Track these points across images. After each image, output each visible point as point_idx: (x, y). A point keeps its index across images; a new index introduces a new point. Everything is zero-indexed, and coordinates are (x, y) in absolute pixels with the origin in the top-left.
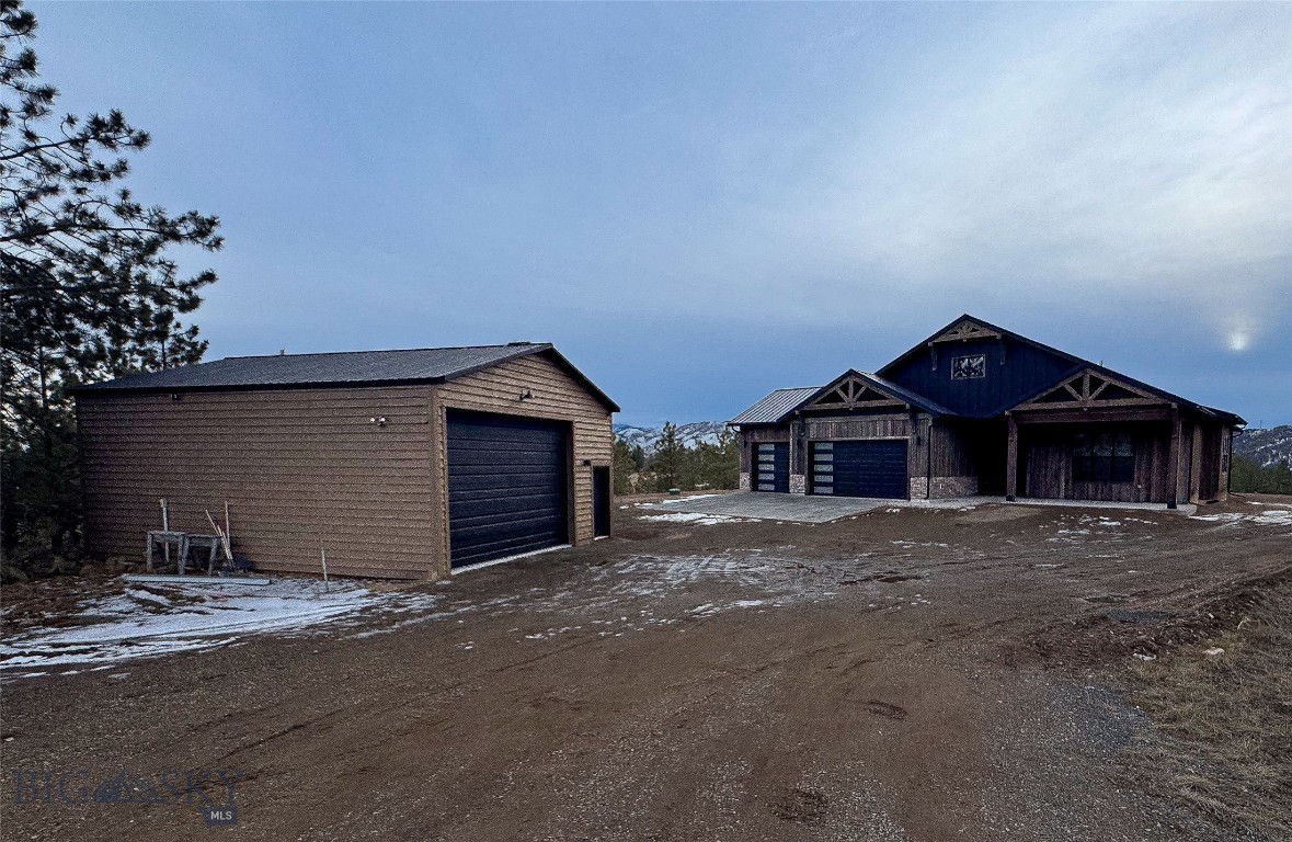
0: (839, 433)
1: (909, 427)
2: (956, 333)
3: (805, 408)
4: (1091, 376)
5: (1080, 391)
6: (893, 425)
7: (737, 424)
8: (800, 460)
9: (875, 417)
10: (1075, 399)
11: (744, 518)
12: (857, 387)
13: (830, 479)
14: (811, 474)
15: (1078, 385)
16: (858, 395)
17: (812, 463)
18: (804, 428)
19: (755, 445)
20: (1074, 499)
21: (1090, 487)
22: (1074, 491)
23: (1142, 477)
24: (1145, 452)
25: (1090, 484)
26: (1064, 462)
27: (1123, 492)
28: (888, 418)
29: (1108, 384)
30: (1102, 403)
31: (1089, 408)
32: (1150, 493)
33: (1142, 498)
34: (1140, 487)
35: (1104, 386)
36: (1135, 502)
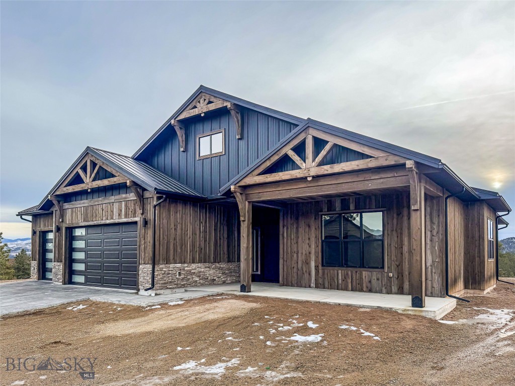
2: (195, 107)
3: (58, 193)
4: (314, 137)
12: (93, 165)
14: (69, 263)
16: (93, 175)
17: (70, 250)
19: (42, 234)
20: (324, 288)
21: (340, 275)
22: (324, 278)
23: (393, 263)
24: (394, 233)
25: (340, 271)
26: (313, 246)
27: (374, 282)
28: (122, 199)
29: (332, 144)
30: (327, 169)
31: (313, 177)
32: (403, 283)
33: (394, 289)
34: (391, 275)
35: (328, 147)
36: (388, 293)
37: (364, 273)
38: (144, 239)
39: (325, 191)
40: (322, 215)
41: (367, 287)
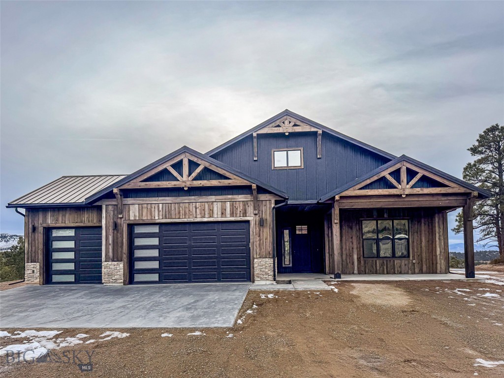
0: (168, 214)
1: (250, 209)
2: (278, 126)
3: (126, 187)
4: (407, 169)
5: (399, 181)
6: (232, 206)
7: (22, 206)
8: (116, 244)
9: (213, 198)
10: (396, 188)
11: (93, 333)
12: (193, 165)
13: (155, 265)
14: (131, 260)
15: (396, 174)
16: (194, 175)
17: (132, 248)
18: (120, 210)
19: (48, 230)
20: (365, 274)
21: (378, 263)
22: (365, 267)
23: (415, 254)
24: (416, 234)
25: (378, 261)
26: (355, 243)
27: (403, 266)
28: (228, 199)
29: (422, 175)
30: (418, 190)
31: (407, 195)
32: (422, 266)
33: (417, 270)
34: (414, 261)
35: (418, 176)
36: (412, 274)
37: (396, 261)
38: (259, 236)
39: (406, 205)
40: (362, 221)
41: (398, 271)
